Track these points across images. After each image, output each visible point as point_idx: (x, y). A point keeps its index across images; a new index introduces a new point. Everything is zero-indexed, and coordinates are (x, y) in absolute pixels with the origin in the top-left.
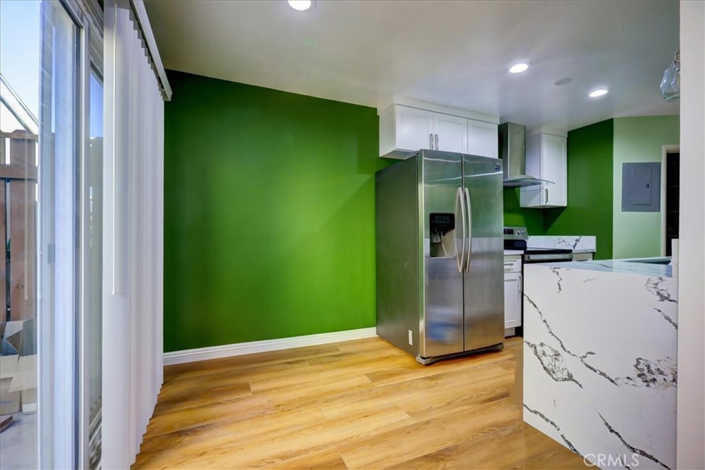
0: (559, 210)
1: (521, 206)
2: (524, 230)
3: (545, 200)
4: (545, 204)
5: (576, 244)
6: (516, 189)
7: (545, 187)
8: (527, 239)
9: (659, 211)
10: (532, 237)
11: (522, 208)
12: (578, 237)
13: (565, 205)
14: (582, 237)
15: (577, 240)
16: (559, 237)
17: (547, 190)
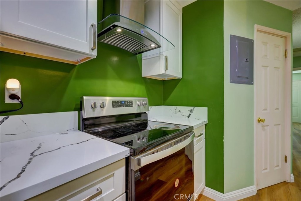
0: (175, 82)
1: (142, 76)
2: (145, 100)
3: (164, 67)
4: (163, 72)
5: (190, 114)
6: (138, 55)
7: (165, 54)
8: (148, 110)
9: (253, 84)
10: (153, 107)
11: (143, 77)
12: (192, 108)
13: (180, 76)
14: (195, 108)
15: (191, 111)
16: (175, 107)
17: (166, 58)
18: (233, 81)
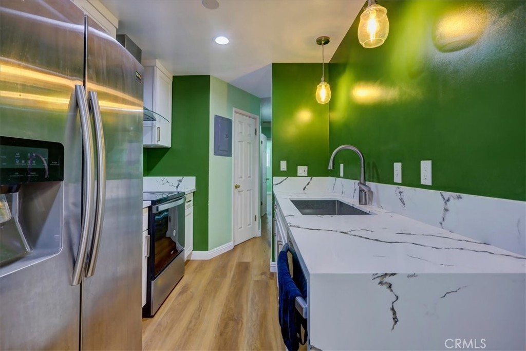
0: (164, 151)
3: (157, 139)
4: (156, 143)
5: (179, 184)
7: (158, 125)
9: (231, 156)
12: (181, 178)
13: (170, 146)
14: (184, 177)
15: (180, 181)
16: (162, 178)
17: (159, 129)
18: (216, 153)
